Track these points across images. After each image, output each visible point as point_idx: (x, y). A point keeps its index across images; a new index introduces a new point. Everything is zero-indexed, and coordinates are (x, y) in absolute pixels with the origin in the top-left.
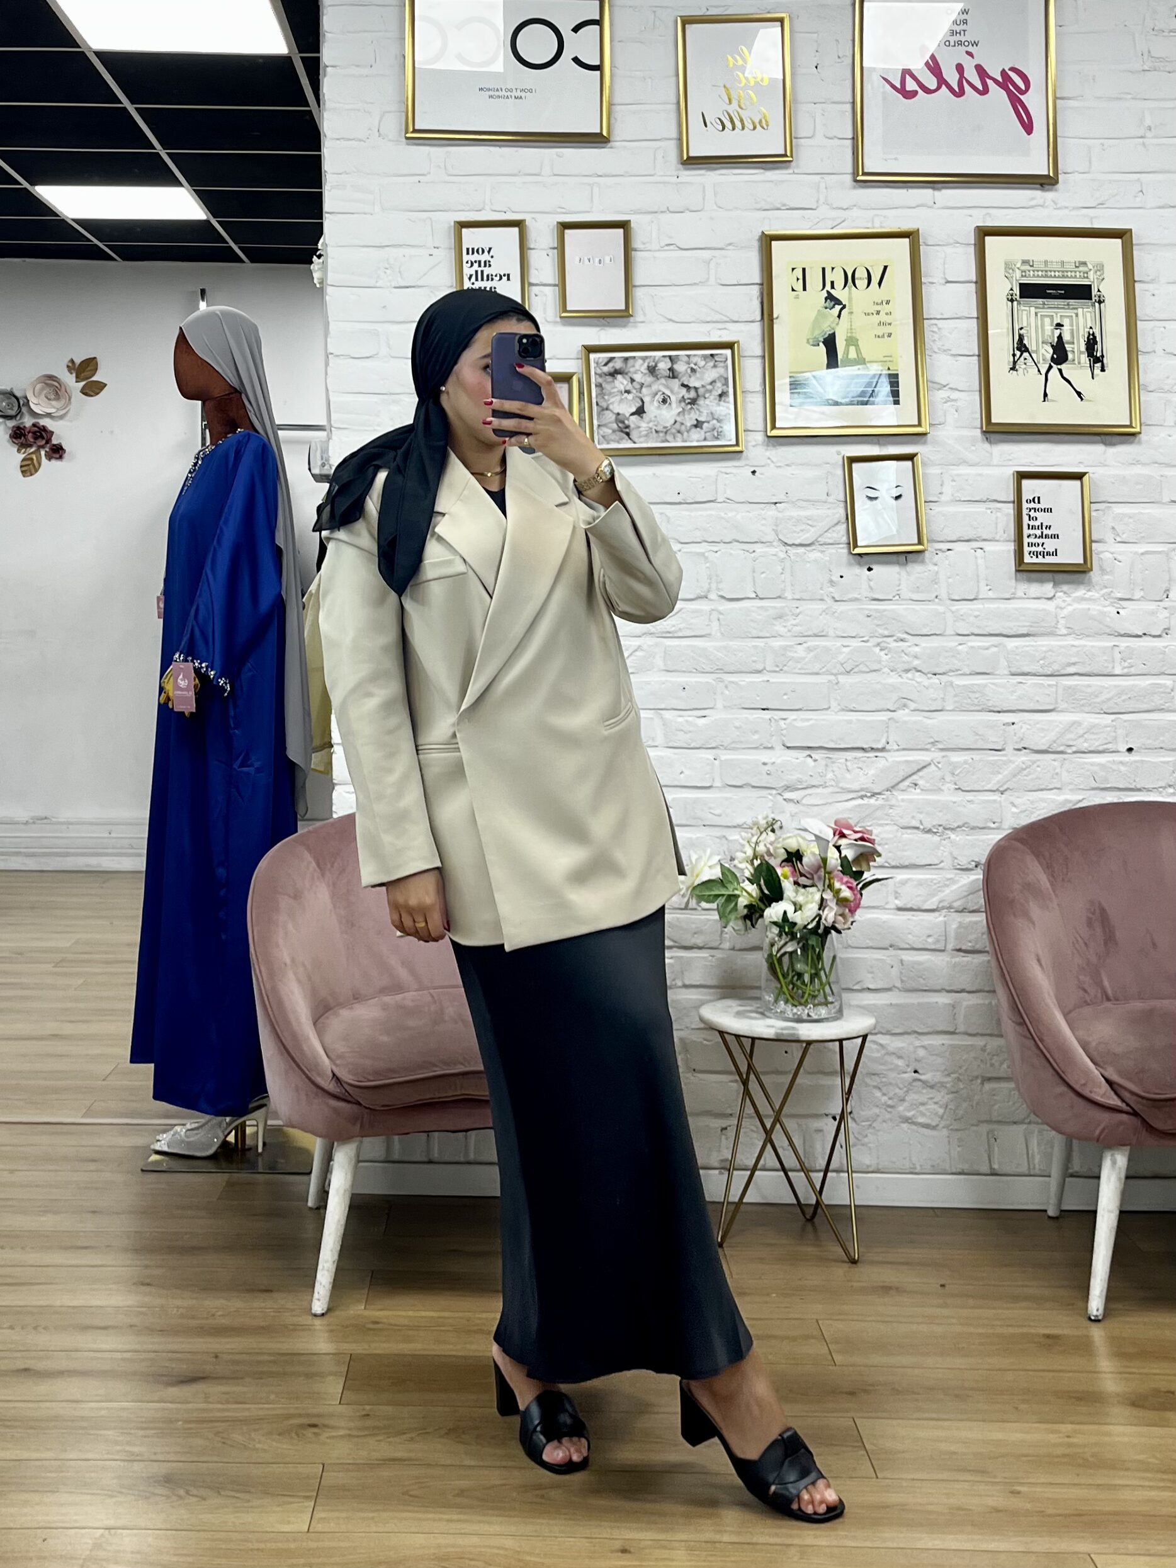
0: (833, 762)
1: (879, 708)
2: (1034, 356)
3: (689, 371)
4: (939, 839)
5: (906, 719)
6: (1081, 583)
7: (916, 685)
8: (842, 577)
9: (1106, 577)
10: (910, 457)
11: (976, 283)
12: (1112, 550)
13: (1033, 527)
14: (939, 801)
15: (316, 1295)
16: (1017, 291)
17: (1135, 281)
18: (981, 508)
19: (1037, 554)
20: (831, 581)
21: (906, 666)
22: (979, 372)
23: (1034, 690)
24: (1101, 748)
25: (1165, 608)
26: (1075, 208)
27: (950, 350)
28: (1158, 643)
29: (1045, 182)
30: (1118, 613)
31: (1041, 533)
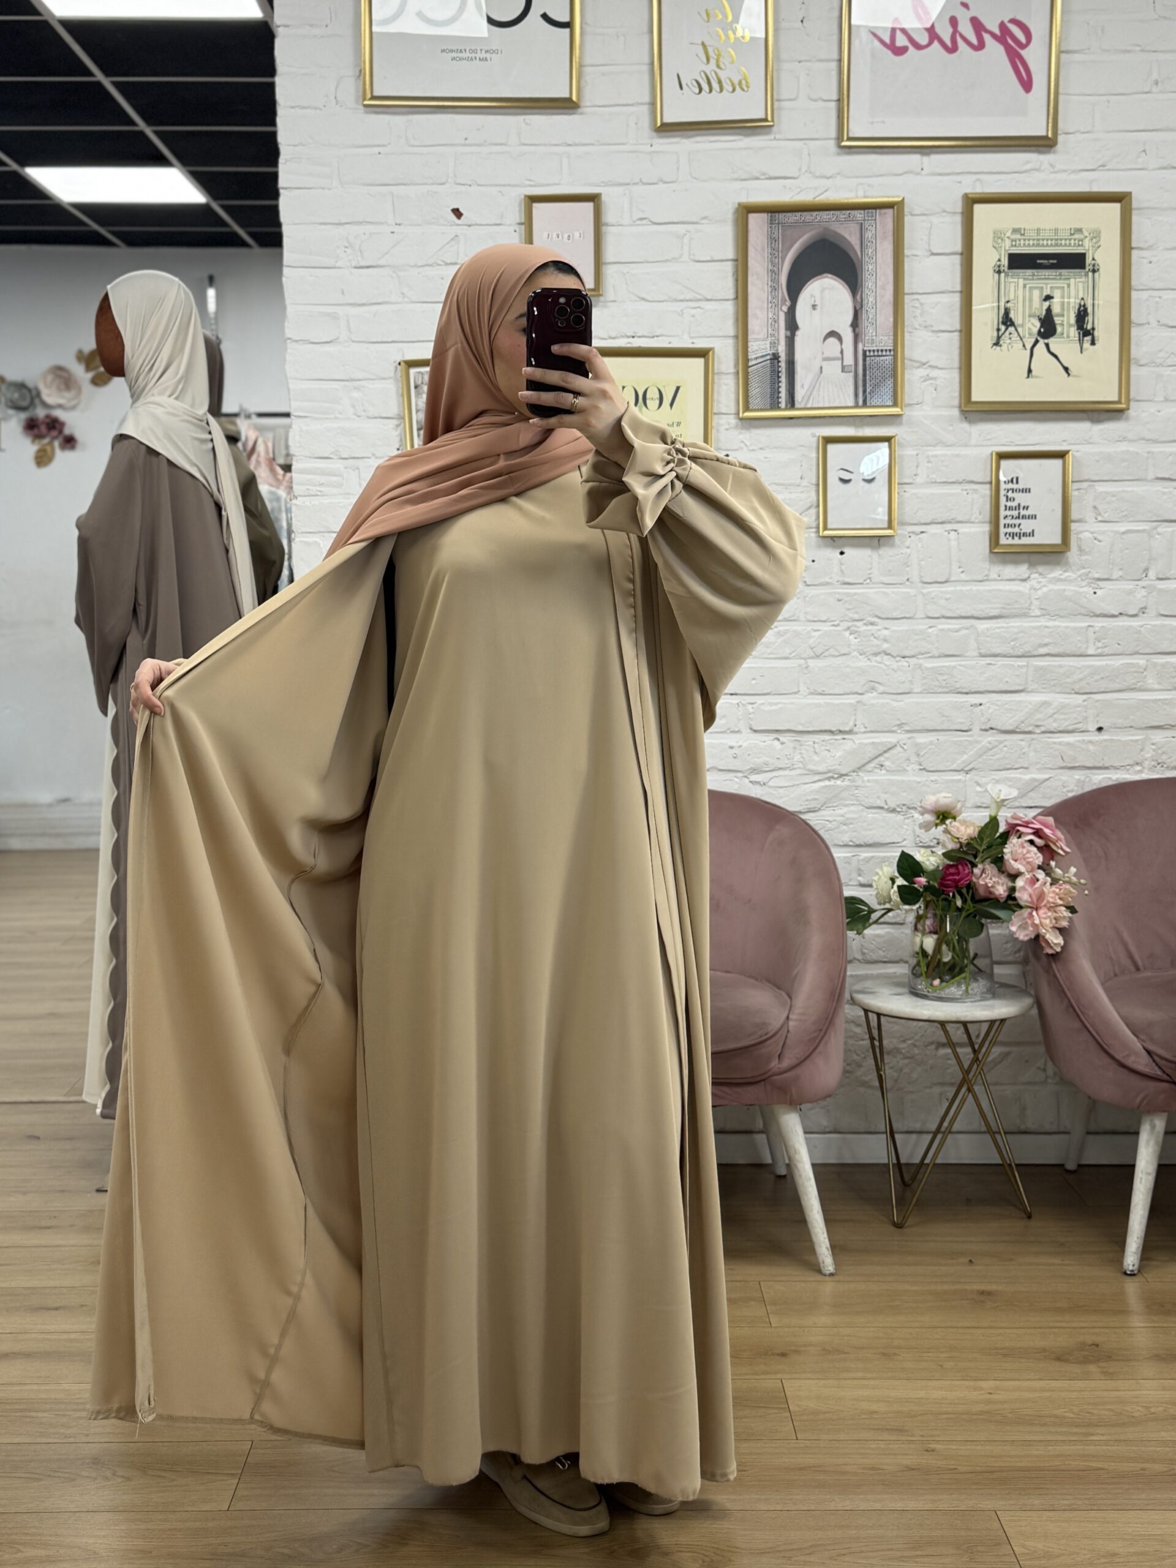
0: (801, 745)
1: (848, 691)
2: (1020, 330)
4: (902, 817)
5: (873, 702)
6: (1058, 563)
7: (885, 668)
8: (813, 561)
9: (1084, 558)
10: (888, 440)
11: (962, 254)
12: (1092, 530)
13: (1011, 508)
14: (903, 781)
16: (1005, 262)
17: (1132, 248)
18: (956, 489)
19: (1013, 535)
21: (876, 650)
22: (961, 348)
23: (1004, 671)
24: (1070, 728)
25: (1144, 587)
26: (1074, 171)
27: (931, 326)
28: (1134, 623)
29: (1044, 144)
30: (1095, 593)
31: (1019, 513)
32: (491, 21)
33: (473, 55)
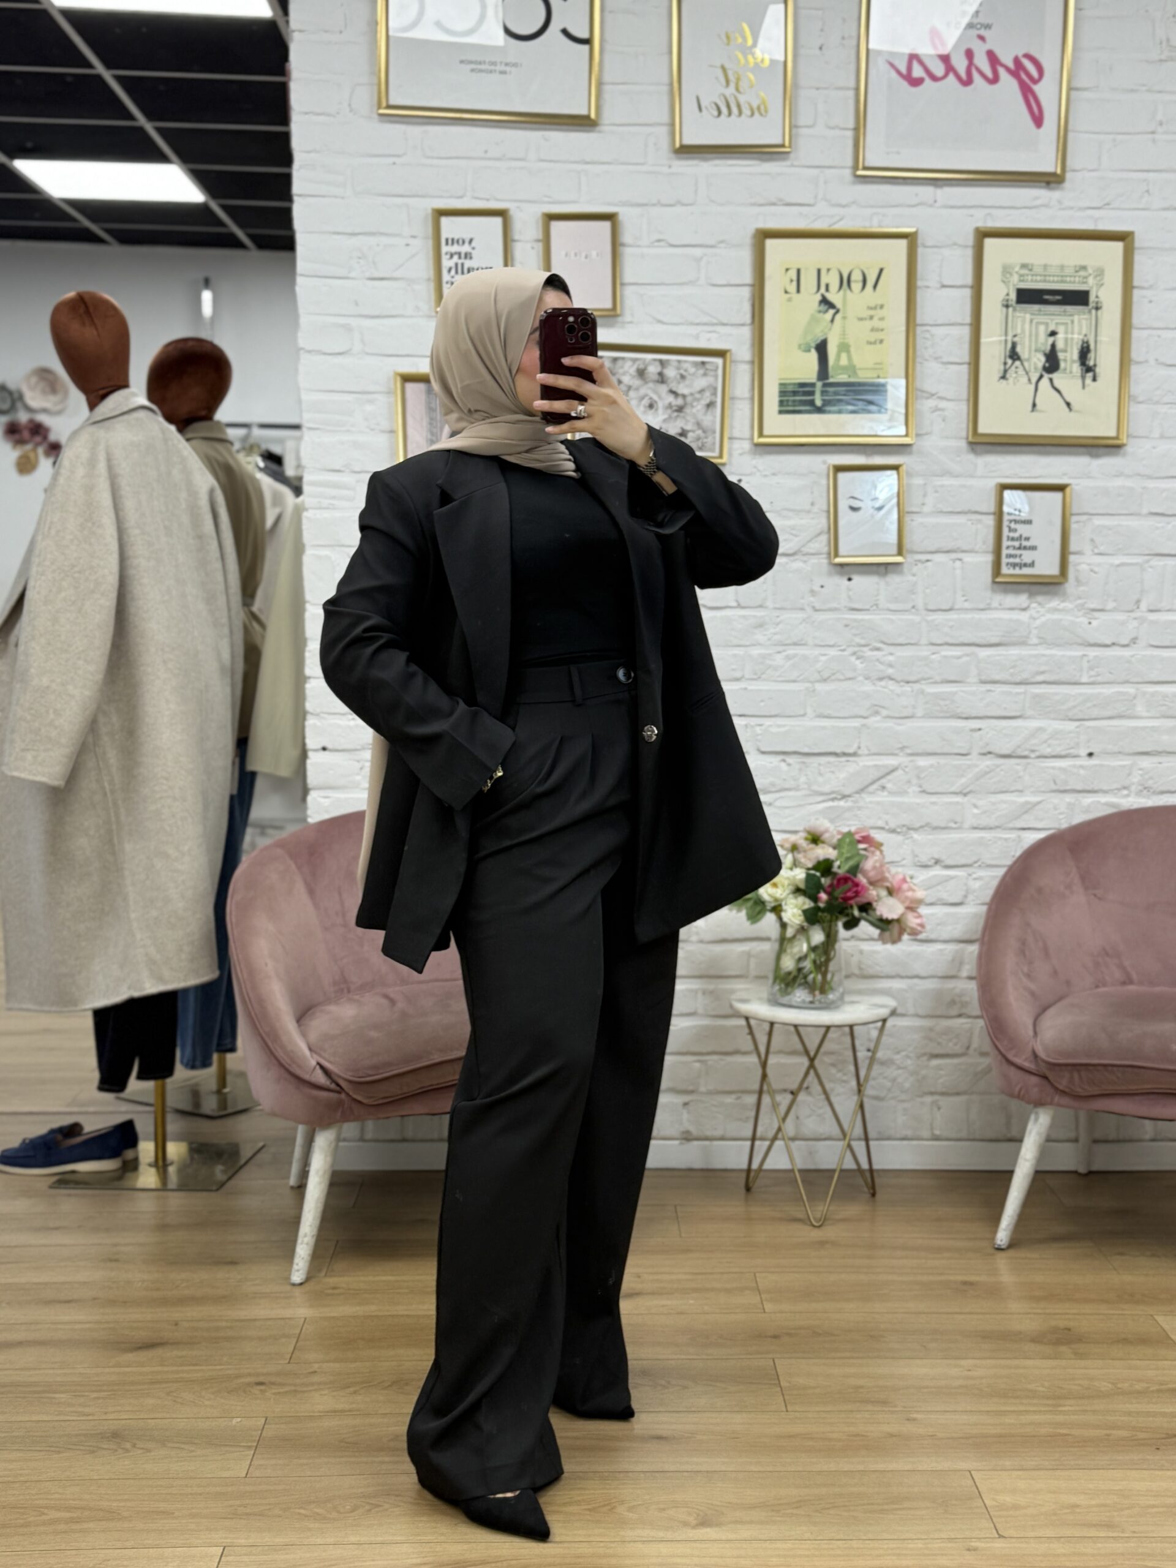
0: (807, 767)
1: (853, 714)
2: (1026, 364)
3: (678, 377)
4: (902, 838)
5: (878, 725)
6: (1055, 594)
7: (889, 693)
8: (822, 587)
9: (1082, 588)
10: (896, 468)
11: (972, 287)
12: (1090, 562)
13: (1013, 539)
14: (904, 803)
15: (295, 1267)
16: (1013, 296)
17: (1133, 287)
18: (961, 519)
19: (1014, 565)
20: (813, 592)
21: (881, 675)
22: (969, 380)
23: (1002, 698)
24: (1063, 753)
25: (1135, 619)
26: (1081, 209)
27: (941, 357)
28: (1126, 653)
29: (1050, 180)
30: (1090, 623)
31: (1021, 544)
32: (508, 32)
33: (492, 67)
